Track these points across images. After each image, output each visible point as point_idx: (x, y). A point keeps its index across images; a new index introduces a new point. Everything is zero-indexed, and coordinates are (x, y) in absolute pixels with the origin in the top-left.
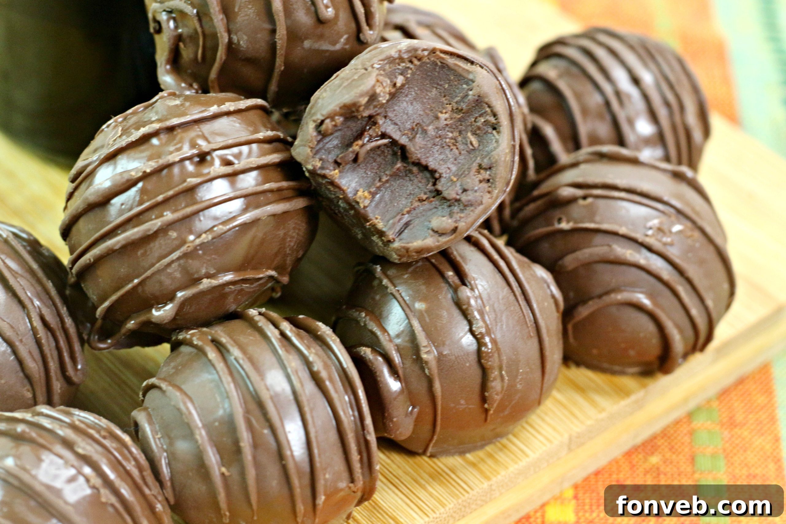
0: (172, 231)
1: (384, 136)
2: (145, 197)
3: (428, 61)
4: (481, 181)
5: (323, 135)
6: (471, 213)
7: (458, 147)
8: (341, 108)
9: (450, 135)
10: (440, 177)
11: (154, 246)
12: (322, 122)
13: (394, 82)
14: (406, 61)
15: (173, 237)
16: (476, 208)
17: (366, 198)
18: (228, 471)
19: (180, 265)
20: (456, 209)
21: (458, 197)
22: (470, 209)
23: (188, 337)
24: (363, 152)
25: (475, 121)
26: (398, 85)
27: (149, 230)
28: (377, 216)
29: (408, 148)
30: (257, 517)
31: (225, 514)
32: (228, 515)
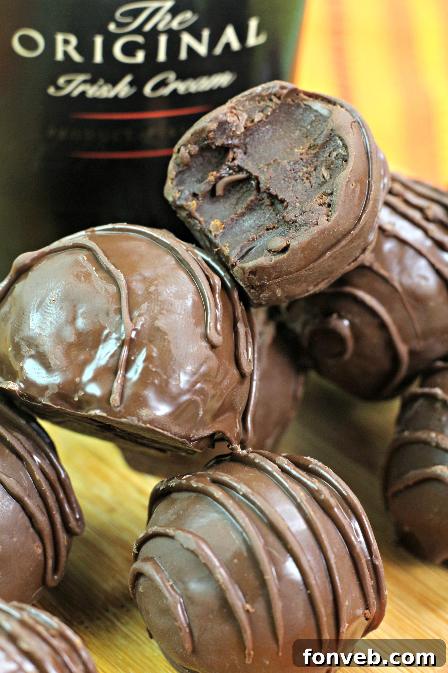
1: (240, 170)
3: (291, 103)
4: (321, 205)
6: (305, 232)
7: (311, 181)
9: (305, 169)
10: (288, 206)
12: (179, 151)
13: (252, 119)
14: (267, 99)
18: (253, 607)
21: (296, 219)
22: (304, 228)
23: (184, 482)
24: (220, 185)
25: (329, 156)
26: (256, 120)
28: (225, 245)
29: (261, 179)
30: (282, 653)
31: (249, 654)
32: (252, 654)
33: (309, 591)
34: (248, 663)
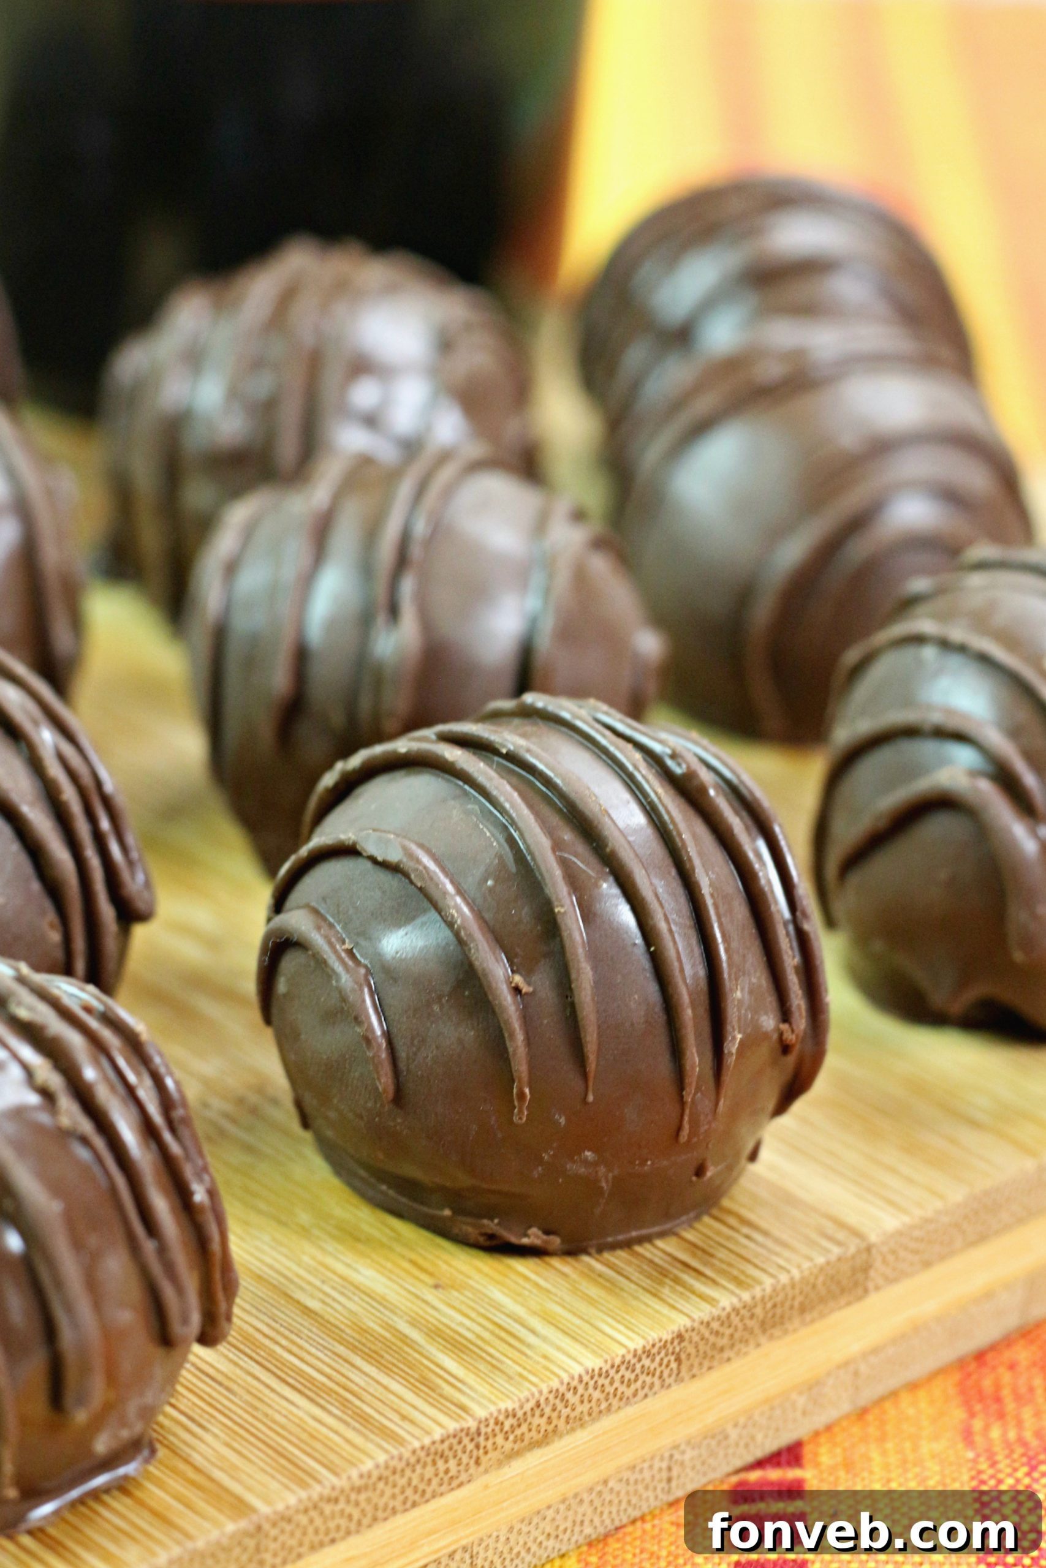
18: (528, 981)
30: (594, 1095)
31: (521, 1096)
32: (528, 1097)
33: (652, 949)
34: (520, 1121)
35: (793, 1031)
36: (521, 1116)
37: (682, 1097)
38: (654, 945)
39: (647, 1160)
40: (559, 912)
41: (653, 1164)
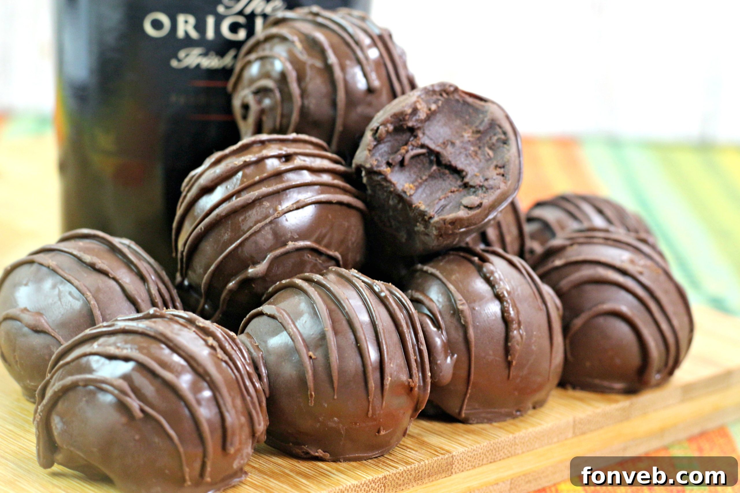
0: (266, 202)
1: (423, 146)
2: (245, 180)
3: (453, 99)
4: (497, 174)
5: (379, 140)
6: (492, 194)
7: (479, 157)
8: (391, 117)
9: (472, 148)
10: (467, 174)
11: (252, 213)
12: (378, 128)
13: (430, 106)
14: (438, 94)
15: (267, 206)
16: (495, 191)
17: (411, 188)
19: (271, 228)
20: (480, 192)
21: (481, 184)
22: (490, 191)
24: (408, 157)
25: (490, 139)
26: (432, 110)
27: (249, 199)
28: (420, 201)
29: (441, 153)
30: (337, 396)
31: (311, 395)
32: (314, 396)
33: (359, 345)
34: (311, 405)
35: (413, 382)
36: (312, 404)
37: (368, 399)
38: (359, 343)
39: (357, 423)
40: (326, 330)
41: (359, 424)
